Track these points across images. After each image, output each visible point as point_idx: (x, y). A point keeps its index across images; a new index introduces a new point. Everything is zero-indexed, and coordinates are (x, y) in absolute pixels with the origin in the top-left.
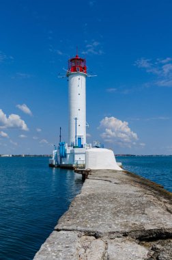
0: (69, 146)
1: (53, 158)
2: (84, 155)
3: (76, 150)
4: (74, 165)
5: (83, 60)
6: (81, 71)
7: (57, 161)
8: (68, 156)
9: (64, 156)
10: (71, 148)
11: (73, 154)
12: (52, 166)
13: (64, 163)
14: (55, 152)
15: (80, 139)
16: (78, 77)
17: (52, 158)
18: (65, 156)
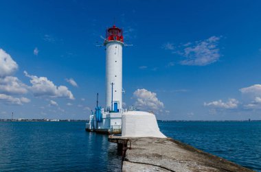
0: (105, 111)
1: (90, 123)
2: (120, 120)
3: (112, 115)
4: (109, 130)
5: (120, 31)
6: (119, 39)
7: (93, 125)
8: (104, 121)
9: (99, 121)
10: (107, 113)
11: (109, 119)
12: (88, 130)
13: (99, 128)
14: (91, 117)
15: (116, 104)
16: (115, 45)
17: (88, 122)
18: (101, 121)
